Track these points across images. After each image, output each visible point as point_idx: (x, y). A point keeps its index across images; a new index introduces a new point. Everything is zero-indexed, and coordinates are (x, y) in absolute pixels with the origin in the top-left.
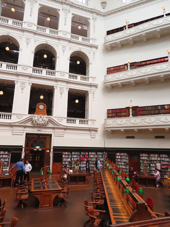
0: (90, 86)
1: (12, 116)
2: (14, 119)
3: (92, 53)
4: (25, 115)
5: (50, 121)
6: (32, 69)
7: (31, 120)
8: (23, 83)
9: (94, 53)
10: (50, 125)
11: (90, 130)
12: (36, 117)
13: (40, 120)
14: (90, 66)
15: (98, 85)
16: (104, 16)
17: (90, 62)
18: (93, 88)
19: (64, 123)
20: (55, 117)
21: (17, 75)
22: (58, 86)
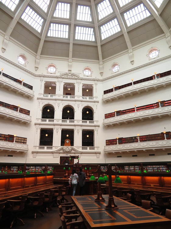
0: (95, 126)
1: (53, 147)
2: (54, 149)
3: (95, 106)
4: (59, 147)
5: (73, 149)
6: (61, 120)
7: (62, 149)
8: (57, 129)
9: (97, 106)
10: (73, 152)
11: (96, 153)
12: (65, 147)
13: (67, 149)
14: (94, 114)
15: (100, 126)
16: (102, 81)
17: (94, 111)
18: (97, 128)
19: (80, 150)
20: (75, 147)
21: (54, 125)
22: (76, 129)
